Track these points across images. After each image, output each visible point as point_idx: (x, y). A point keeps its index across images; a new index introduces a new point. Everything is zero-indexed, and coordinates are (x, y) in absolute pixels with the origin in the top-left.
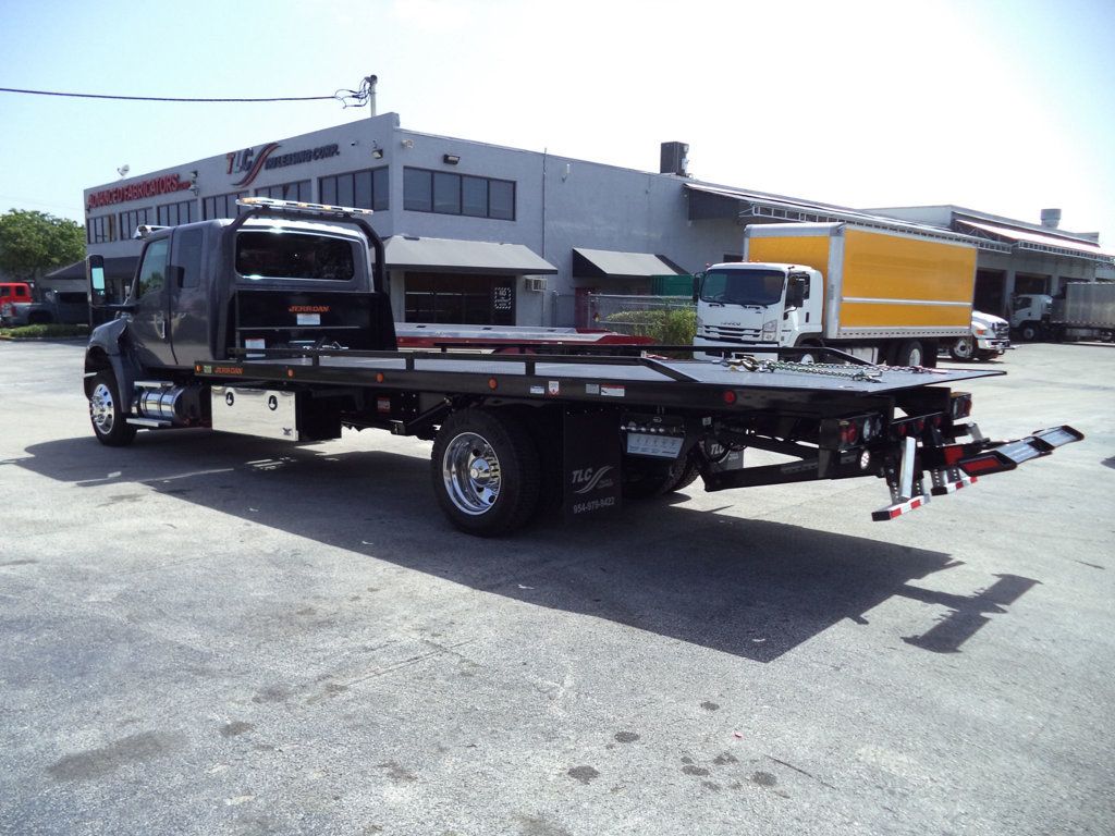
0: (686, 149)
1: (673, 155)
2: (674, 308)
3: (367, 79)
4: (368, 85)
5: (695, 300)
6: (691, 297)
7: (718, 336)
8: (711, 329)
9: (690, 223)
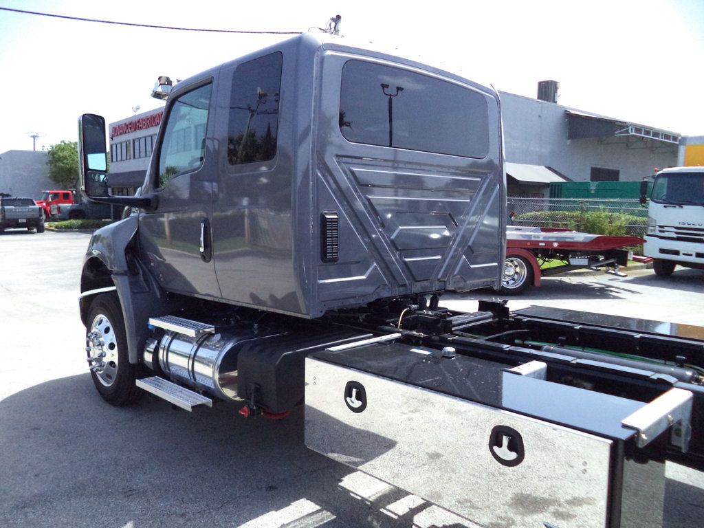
0: (558, 86)
1: (547, 90)
2: (588, 210)
3: (333, 20)
4: (333, 24)
5: (643, 201)
6: (638, 200)
7: (675, 236)
8: (666, 229)
9: (569, 142)
